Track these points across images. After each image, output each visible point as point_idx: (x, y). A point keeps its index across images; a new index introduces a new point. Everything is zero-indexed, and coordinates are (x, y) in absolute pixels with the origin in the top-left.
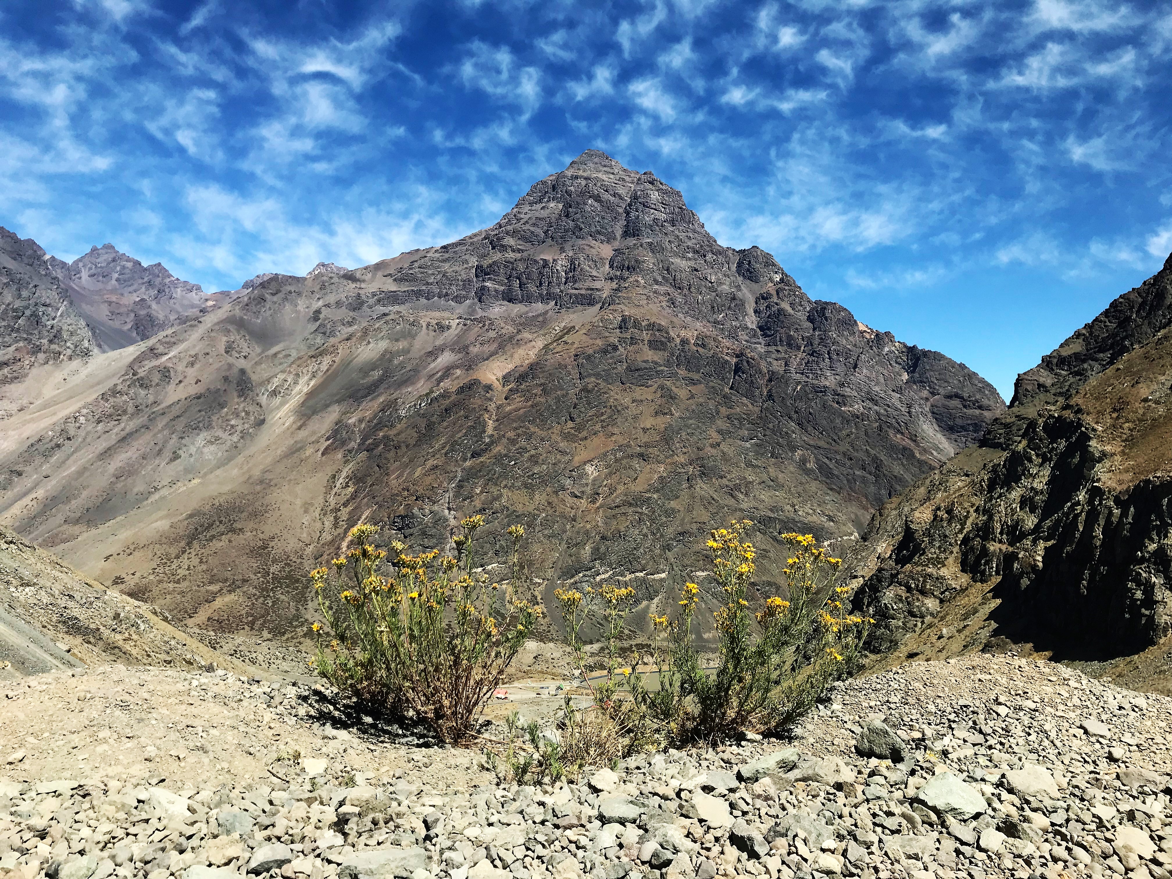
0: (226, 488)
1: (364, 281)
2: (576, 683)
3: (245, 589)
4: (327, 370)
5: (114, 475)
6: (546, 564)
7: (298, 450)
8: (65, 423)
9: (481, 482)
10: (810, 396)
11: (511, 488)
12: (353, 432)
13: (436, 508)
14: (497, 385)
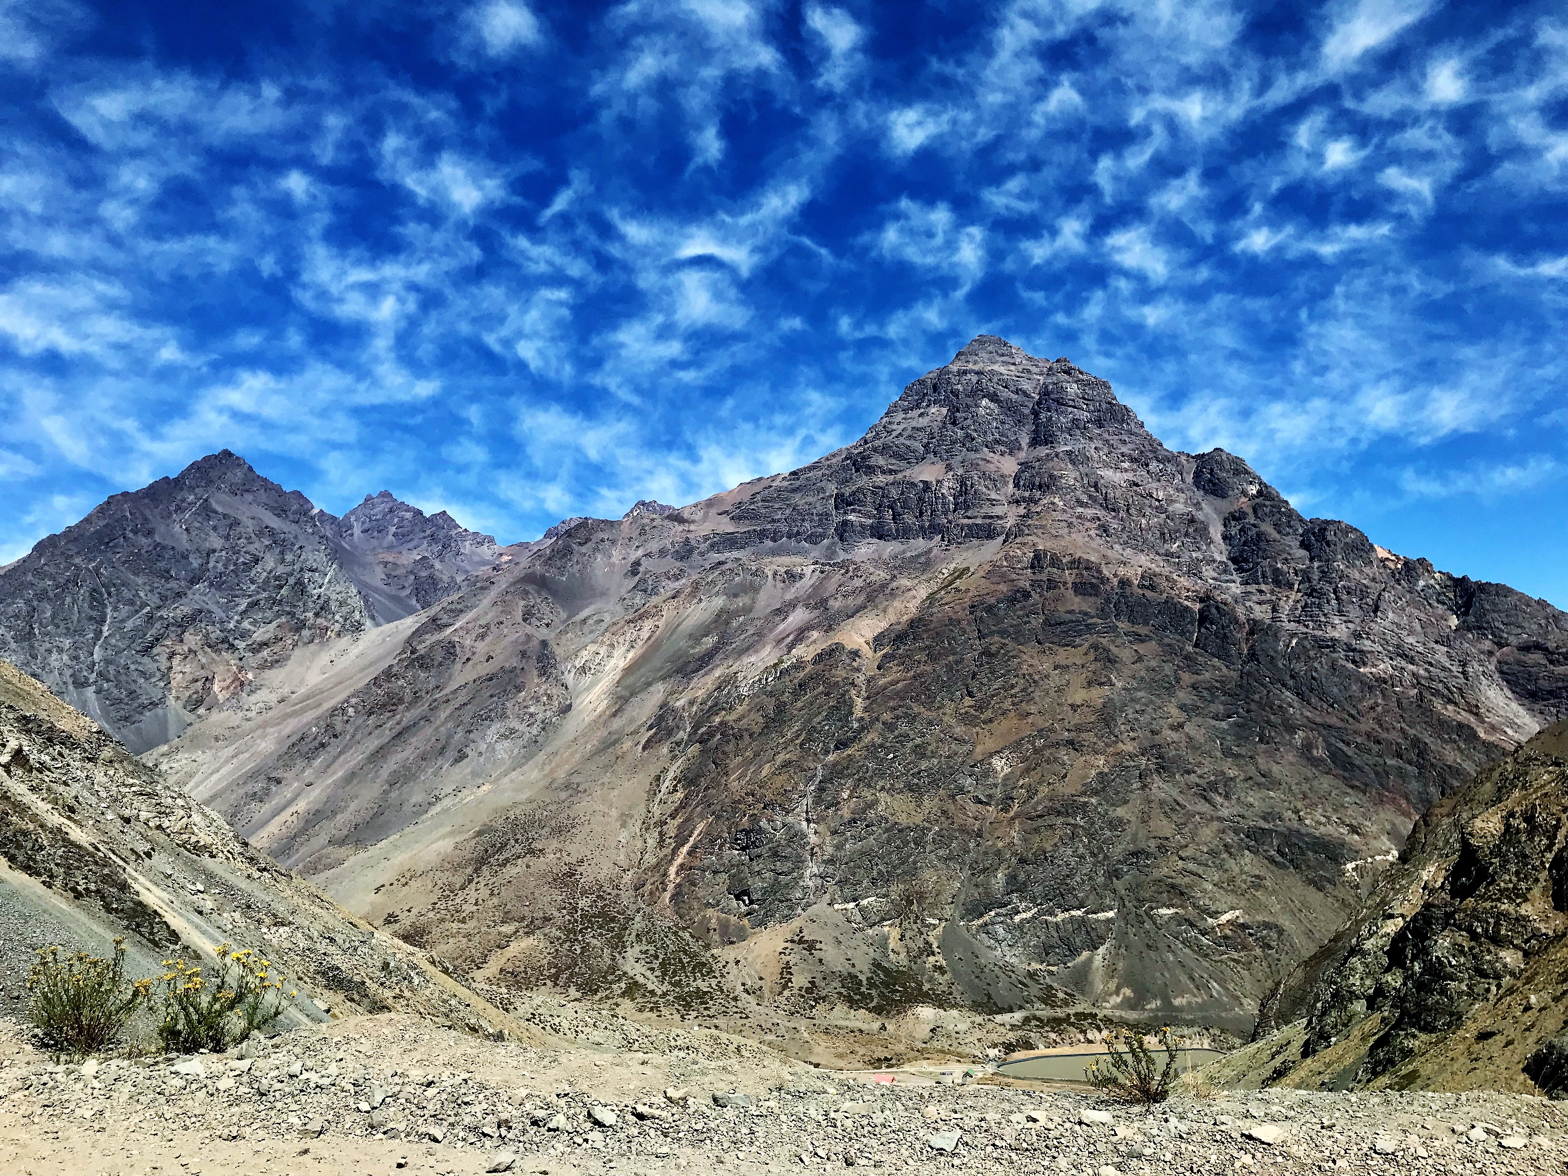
0: (523, 797)
1: (693, 522)
2: (990, 1068)
3: (547, 931)
4: (649, 638)
5: (387, 781)
6: (942, 898)
7: (614, 744)
8: (332, 716)
9: (850, 782)
10: (1312, 653)
11: (890, 791)
12: (681, 718)
13: (790, 819)
14: (866, 651)
